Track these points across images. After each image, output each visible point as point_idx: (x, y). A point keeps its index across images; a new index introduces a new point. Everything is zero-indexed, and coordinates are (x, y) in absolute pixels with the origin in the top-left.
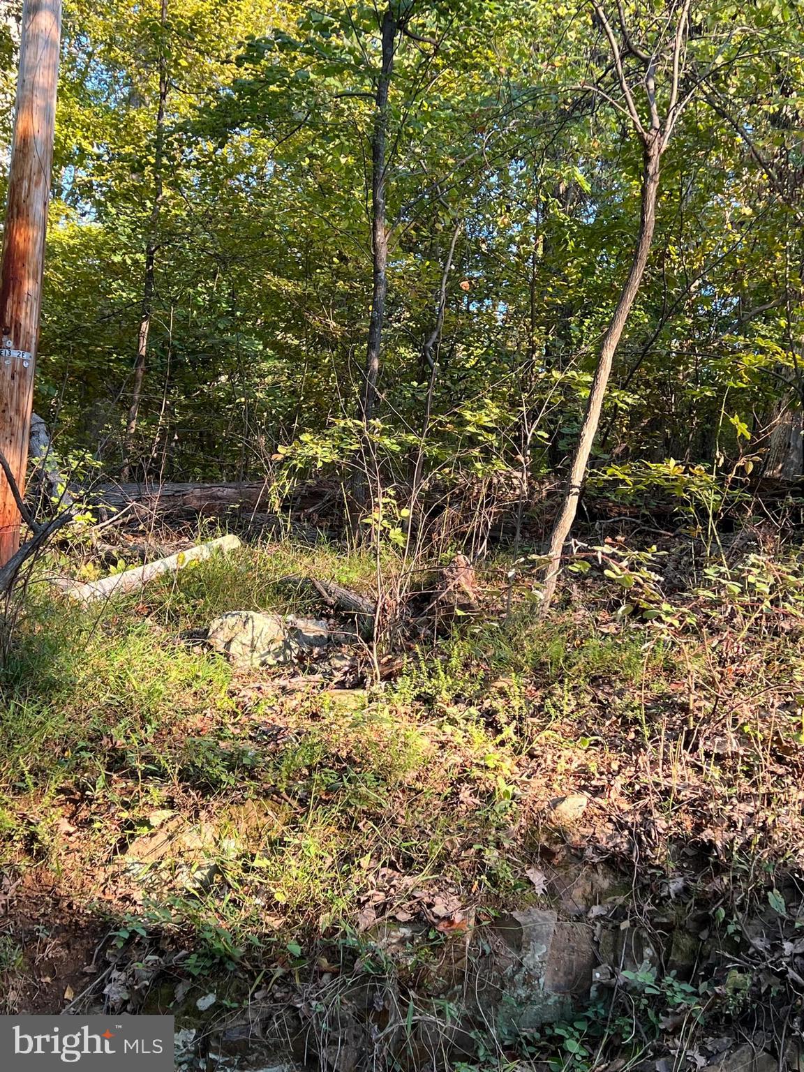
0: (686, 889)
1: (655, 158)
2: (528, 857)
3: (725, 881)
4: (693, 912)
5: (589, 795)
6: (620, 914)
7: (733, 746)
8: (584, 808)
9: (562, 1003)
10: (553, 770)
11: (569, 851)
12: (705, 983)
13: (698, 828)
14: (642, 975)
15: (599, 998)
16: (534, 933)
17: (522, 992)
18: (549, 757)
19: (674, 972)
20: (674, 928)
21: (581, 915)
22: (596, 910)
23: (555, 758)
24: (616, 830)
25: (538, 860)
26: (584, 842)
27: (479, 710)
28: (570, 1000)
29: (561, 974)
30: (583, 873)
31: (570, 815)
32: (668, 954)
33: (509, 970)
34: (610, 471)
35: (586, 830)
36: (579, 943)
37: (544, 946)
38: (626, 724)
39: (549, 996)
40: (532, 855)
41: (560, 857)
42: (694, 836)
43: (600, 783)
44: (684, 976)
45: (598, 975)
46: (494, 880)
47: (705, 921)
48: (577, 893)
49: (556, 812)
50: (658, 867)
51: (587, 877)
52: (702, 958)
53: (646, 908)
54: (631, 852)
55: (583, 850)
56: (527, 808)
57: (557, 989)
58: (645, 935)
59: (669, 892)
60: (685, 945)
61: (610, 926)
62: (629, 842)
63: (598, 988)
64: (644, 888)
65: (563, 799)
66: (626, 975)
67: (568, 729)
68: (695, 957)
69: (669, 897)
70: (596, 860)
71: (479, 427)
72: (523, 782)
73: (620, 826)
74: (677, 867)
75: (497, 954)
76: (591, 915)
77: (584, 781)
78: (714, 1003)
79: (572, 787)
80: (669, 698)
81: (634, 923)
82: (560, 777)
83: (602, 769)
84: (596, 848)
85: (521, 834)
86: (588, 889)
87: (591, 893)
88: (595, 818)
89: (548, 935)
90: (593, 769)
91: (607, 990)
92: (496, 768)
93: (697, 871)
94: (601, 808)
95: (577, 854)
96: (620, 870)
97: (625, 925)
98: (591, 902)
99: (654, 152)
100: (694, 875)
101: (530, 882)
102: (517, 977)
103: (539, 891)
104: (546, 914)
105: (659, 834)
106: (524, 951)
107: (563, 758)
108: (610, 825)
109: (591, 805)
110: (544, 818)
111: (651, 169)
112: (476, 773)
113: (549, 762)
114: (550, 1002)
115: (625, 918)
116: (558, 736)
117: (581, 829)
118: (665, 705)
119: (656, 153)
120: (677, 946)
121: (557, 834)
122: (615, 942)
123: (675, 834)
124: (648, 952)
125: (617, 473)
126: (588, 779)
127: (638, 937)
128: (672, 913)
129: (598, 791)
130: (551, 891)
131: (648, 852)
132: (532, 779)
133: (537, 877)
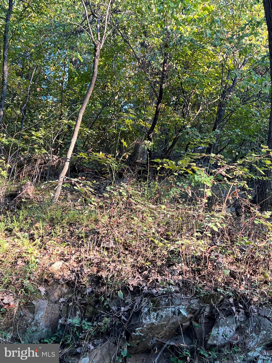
0: (92, 292)
1: (98, 50)
2: (40, 282)
3: (105, 288)
4: (94, 299)
5: (63, 262)
6: (70, 300)
7: (112, 245)
8: (61, 266)
9: (48, 331)
10: (52, 254)
11: (54, 280)
12: (96, 322)
13: (98, 272)
14: (75, 321)
15: (60, 329)
16: (39, 308)
17: (34, 328)
18: (51, 249)
19: (86, 319)
20: (87, 304)
21: (56, 302)
22: (62, 300)
23: (53, 250)
24: (71, 273)
25: (43, 284)
26: (60, 277)
27: (29, 234)
28: (51, 330)
29: (48, 322)
30: (59, 287)
31: (56, 268)
32: (85, 313)
33: (30, 321)
34: (80, 154)
35: (61, 273)
36: (55, 311)
37: (42, 312)
38: (79, 238)
39: (43, 329)
40: (41, 282)
41: (51, 282)
42: (97, 274)
43: (68, 258)
44: (90, 320)
45: (60, 321)
46: (26, 291)
47: (98, 302)
48: (56, 294)
49: (51, 267)
50: (84, 285)
51: (60, 289)
52: (96, 314)
53: (78, 298)
54: (75, 280)
55: (59, 280)
56: (41, 266)
57: (46, 327)
58: (77, 307)
59: (86, 293)
60: (90, 310)
61: (66, 305)
62: (75, 277)
63: (60, 325)
64: (79, 292)
65: (54, 263)
66: (69, 321)
67: (59, 240)
68: (94, 314)
69: (86, 294)
70: (63, 283)
71: (37, 137)
72: (41, 258)
73: (73, 272)
74: (90, 284)
75: (26, 316)
76: (60, 301)
77: (62, 257)
78: (98, 328)
79: (58, 259)
80: (94, 230)
81: (74, 303)
82: (54, 256)
83: (69, 253)
84: (63, 279)
85: (38, 275)
86: (60, 293)
87: (61, 294)
88: (64, 269)
89: (44, 308)
90: (66, 253)
91: (63, 326)
92: (32, 253)
93: (96, 285)
94: (67, 266)
95: (57, 281)
96: (71, 286)
97: (71, 304)
98: (60, 297)
99: (98, 48)
100: (95, 287)
101: (39, 291)
102: (32, 323)
103: (43, 294)
104: (44, 301)
105: (85, 274)
106: (35, 314)
107: (56, 250)
108: (69, 271)
109: (63, 265)
110: (47, 270)
111: (97, 54)
112: (24, 255)
113: (51, 251)
114: (44, 331)
115: (71, 302)
116: (55, 243)
117: (59, 273)
118: (93, 232)
119: (99, 49)
120: (88, 310)
121: (50, 275)
122: (67, 310)
123: (91, 274)
124: (78, 313)
125: (83, 155)
126: (64, 256)
127: (75, 308)
128: (87, 299)
129: (66, 260)
130: (47, 294)
131: (81, 280)
132: (44, 257)
133: (43, 289)
